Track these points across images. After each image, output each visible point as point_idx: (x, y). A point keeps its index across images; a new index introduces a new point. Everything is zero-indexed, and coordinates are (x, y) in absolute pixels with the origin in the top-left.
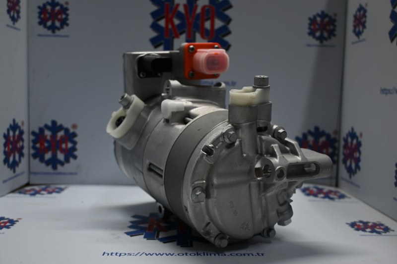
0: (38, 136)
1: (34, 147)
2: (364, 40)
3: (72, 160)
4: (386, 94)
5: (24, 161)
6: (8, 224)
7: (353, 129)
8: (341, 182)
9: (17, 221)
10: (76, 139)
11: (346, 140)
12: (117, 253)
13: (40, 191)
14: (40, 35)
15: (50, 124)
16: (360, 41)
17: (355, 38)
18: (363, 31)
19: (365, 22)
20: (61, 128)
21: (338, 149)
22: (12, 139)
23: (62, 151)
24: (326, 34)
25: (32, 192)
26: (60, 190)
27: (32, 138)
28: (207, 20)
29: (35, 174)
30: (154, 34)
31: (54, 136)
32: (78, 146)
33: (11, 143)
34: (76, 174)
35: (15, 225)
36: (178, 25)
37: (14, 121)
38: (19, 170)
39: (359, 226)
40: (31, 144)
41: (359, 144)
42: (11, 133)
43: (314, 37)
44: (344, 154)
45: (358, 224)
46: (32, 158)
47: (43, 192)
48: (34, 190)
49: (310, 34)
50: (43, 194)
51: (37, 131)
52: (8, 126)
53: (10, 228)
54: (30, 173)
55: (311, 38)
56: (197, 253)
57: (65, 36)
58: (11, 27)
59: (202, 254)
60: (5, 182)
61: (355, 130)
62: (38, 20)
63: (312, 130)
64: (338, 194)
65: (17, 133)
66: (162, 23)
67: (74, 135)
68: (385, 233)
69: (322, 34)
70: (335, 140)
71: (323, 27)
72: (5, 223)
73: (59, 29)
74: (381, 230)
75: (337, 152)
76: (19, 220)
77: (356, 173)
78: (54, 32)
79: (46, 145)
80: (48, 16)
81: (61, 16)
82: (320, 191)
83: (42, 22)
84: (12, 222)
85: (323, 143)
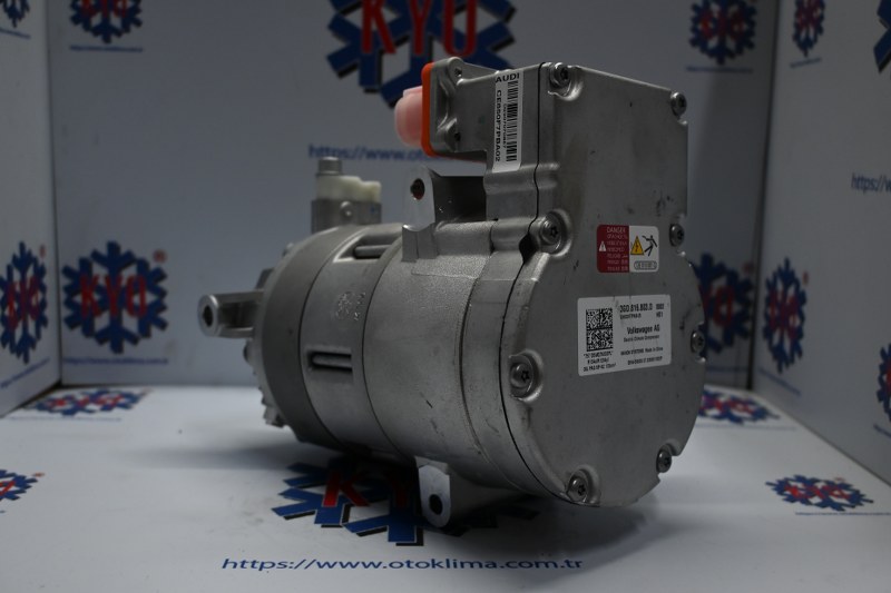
0: (79, 279)
1: (69, 303)
2: (818, 60)
3: (155, 330)
4: (865, 189)
5: (48, 334)
6: (13, 488)
7: (787, 263)
8: (759, 379)
9: (33, 481)
10: (163, 284)
11: (771, 286)
12: (254, 562)
13: (86, 402)
14: (75, 48)
15: (103, 250)
16: (809, 62)
17: (798, 55)
18: (816, 40)
19: (821, 18)
20: (129, 259)
21: (755, 304)
22: (18, 288)
23: (133, 310)
24: (731, 44)
25: (68, 406)
26: (130, 401)
27: (65, 281)
28: (459, 10)
29: (74, 361)
30: (337, 44)
31: (114, 277)
32: (167, 300)
33: (18, 297)
34: (165, 362)
35: (28, 490)
36: (393, 24)
37: (22, 246)
38: (34, 356)
39: (796, 488)
40: (63, 296)
41: (801, 298)
42: (17, 276)
43: (704, 49)
44: (767, 316)
45: (793, 484)
46: (64, 328)
47: (91, 407)
48: (70, 398)
49: (694, 43)
50: (91, 412)
51: (75, 266)
52: (9, 260)
53: (17, 498)
54: (62, 360)
55: (696, 51)
56: (433, 561)
57: (133, 50)
58: (9, 32)
59: (444, 564)
60: (5, 384)
61: (793, 265)
62: (71, 12)
63: (697, 262)
64: (752, 408)
65: (30, 273)
66: (356, 18)
67: (160, 275)
68: (853, 507)
69: (722, 43)
70: (748, 286)
71: (724, 26)
72: (7, 485)
73: (119, 34)
74: (843, 501)
75: (751, 311)
76: (38, 478)
77: (792, 361)
78: (107, 39)
79: (96, 297)
80: (93, 2)
81: (124, 4)
82: (712, 400)
83: (81, 18)
84: (23, 483)
85: (720, 291)
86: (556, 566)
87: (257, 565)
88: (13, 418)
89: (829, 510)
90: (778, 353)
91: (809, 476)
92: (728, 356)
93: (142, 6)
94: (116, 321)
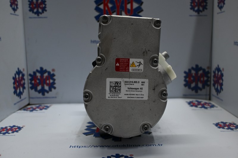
0: (33, 77)
1: (31, 83)
2: (224, 12)
3: (53, 89)
4: (237, 45)
5: (26, 91)
6: (17, 130)
7: (218, 66)
8: (212, 97)
9: (22, 128)
10: (55, 77)
11: (214, 72)
13: (36, 108)
14: (30, 18)
15: (39, 69)
16: (222, 12)
17: (219, 10)
18: (223, 6)
20: (46, 71)
21: (210, 77)
22: (18, 79)
23: (47, 84)
24: (201, 9)
25: (31, 109)
26: (47, 108)
27: (30, 78)
28: (128, 3)
29: (33, 98)
30: (97, 13)
31: (42, 76)
32: (56, 82)
33: (18, 82)
34: (56, 97)
35: (21, 130)
36: (111, 8)
37: (18, 69)
38: (23, 97)
39: (221, 125)
40: (29, 81)
41: (222, 75)
42: (17, 76)
43: (194, 10)
44: (214, 81)
45: (220, 124)
46: (30, 90)
47: (37, 109)
48: (32, 108)
49: (191, 9)
50: (37, 110)
51: (32, 73)
52: (15, 72)
53: (18, 132)
54: (30, 98)
55: (192, 11)
56: (124, 145)
57: (45, 18)
58: (13, 14)
59: (127, 146)
60: (15, 104)
61: (220, 66)
62: (29, 9)
63: (194, 67)
64: (210, 105)
65: (21, 75)
66: (102, 7)
67: (54, 75)
68: (236, 129)
69: (199, 8)
71: (199, 4)
72: (16, 129)
73: (41, 13)
74: (234, 128)
75: (209, 79)
76: (23, 127)
77: (220, 92)
78: (38, 15)
79: (38, 81)
80: (34, 6)
81: (42, 6)
82: (199, 103)
83: (31, 10)
84: (20, 128)
85: (201, 74)
86: (156, 145)
87: (79, 147)
88: (18, 113)
89: (230, 130)
90: (217, 90)
91: (225, 122)
92: (204, 92)
93: (47, 6)
94: (43, 87)
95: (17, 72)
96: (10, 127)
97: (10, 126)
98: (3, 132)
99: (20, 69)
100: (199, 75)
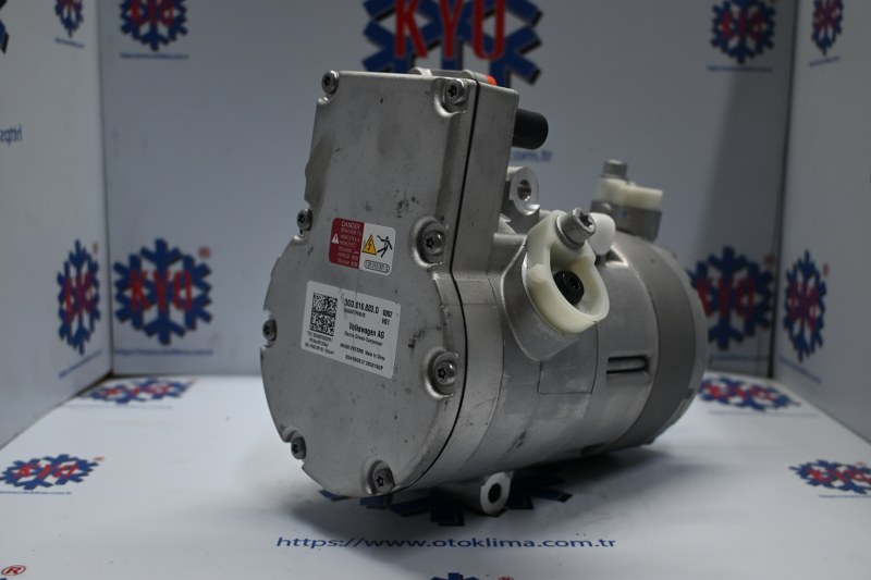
0: (129, 274)
1: (120, 298)
2: (836, 59)
3: (200, 323)
5: (101, 326)
6: (77, 472)
7: (807, 255)
8: (780, 368)
9: (95, 464)
10: (208, 279)
11: (792, 278)
12: (306, 541)
13: (137, 391)
14: (126, 56)
15: (152, 247)
16: (828, 61)
17: (816, 53)
18: (834, 39)
20: (176, 255)
21: (776, 295)
22: (74, 284)
23: (180, 304)
24: (751, 43)
25: (121, 395)
26: (178, 390)
27: (116, 277)
28: (488, 15)
29: (124, 353)
30: (372, 49)
31: (161, 273)
32: (212, 295)
33: (74, 292)
34: (209, 353)
35: (90, 473)
36: (426, 29)
37: (78, 244)
38: (90, 346)
39: (818, 473)
40: (114, 291)
41: (821, 290)
42: (73, 272)
43: (725, 49)
44: (787, 307)
45: (816, 468)
46: (116, 321)
47: (143, 395)
48: (122, 388)
49: (715, 43)
50: (142, 400)
51: (125, 262)
52: (65, 257)
53: (80, 480)
54: (114, 351)
55: (717, 51)
56: (474, 540)
57: (178, 57)
58: (65, 42)
59: (485, 543)
60: (63, 374)
61: (814, 258)
62: (121, 22)
63: (719, 254)
64: (773, 396)
65: (85, 269)
66: (390, 24)
67: (205, 270)
69: (742, 43)
70: (768, 277)
71: (744, 27)
72: (71, 468)
73: (166, 41)
74: (865, 484)
75: (771, 302)
76: (98, 462)
77: (813, 350)
78: (155, 47)
79: (145, 291)
80: (141, 12)
81: (171, 13)
82: (734, 389)
83: (130, 27)
84: (85, 467)
85: (742, 283)
86: (590, 545)
87: (310, 543)
88: (72, 407)
89: (851, 493)
90: (799, 343)
91: (831, 460)
92: (749, 346)
93: (188, 15)
94: (164, 314)
95: (71, 256)
96: (49, 463)
97: (47, 459)
98: (23, 480)
99: (83, 245)
100: (735, 284)
